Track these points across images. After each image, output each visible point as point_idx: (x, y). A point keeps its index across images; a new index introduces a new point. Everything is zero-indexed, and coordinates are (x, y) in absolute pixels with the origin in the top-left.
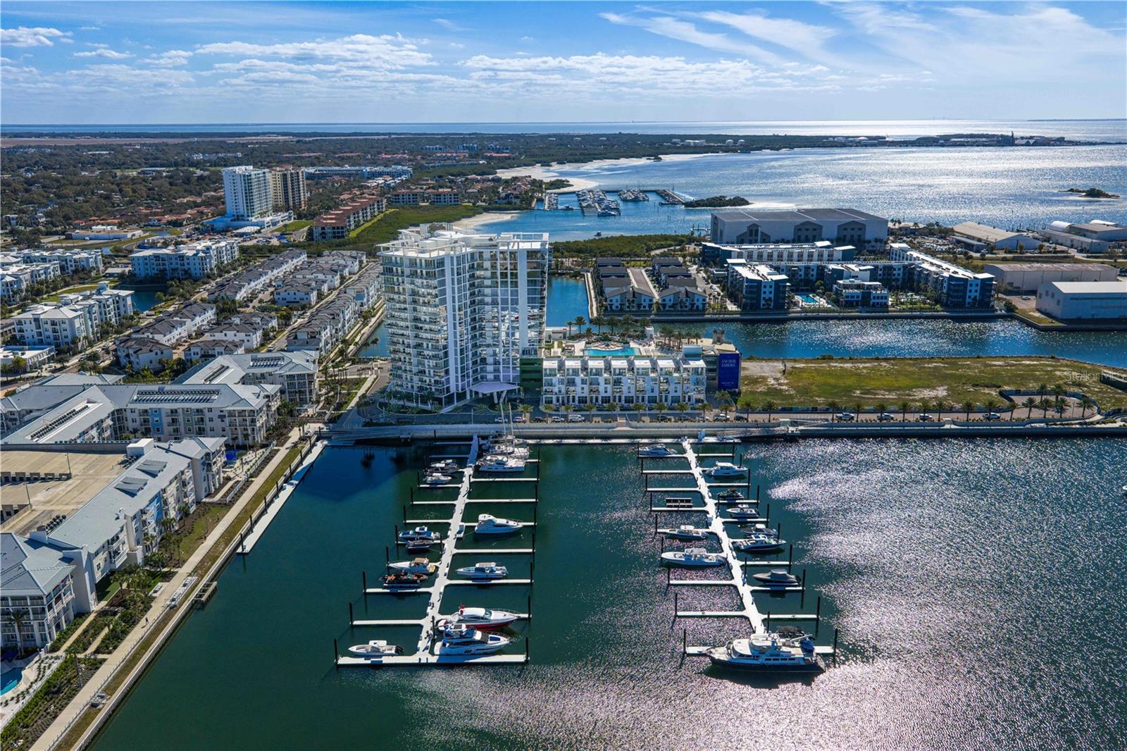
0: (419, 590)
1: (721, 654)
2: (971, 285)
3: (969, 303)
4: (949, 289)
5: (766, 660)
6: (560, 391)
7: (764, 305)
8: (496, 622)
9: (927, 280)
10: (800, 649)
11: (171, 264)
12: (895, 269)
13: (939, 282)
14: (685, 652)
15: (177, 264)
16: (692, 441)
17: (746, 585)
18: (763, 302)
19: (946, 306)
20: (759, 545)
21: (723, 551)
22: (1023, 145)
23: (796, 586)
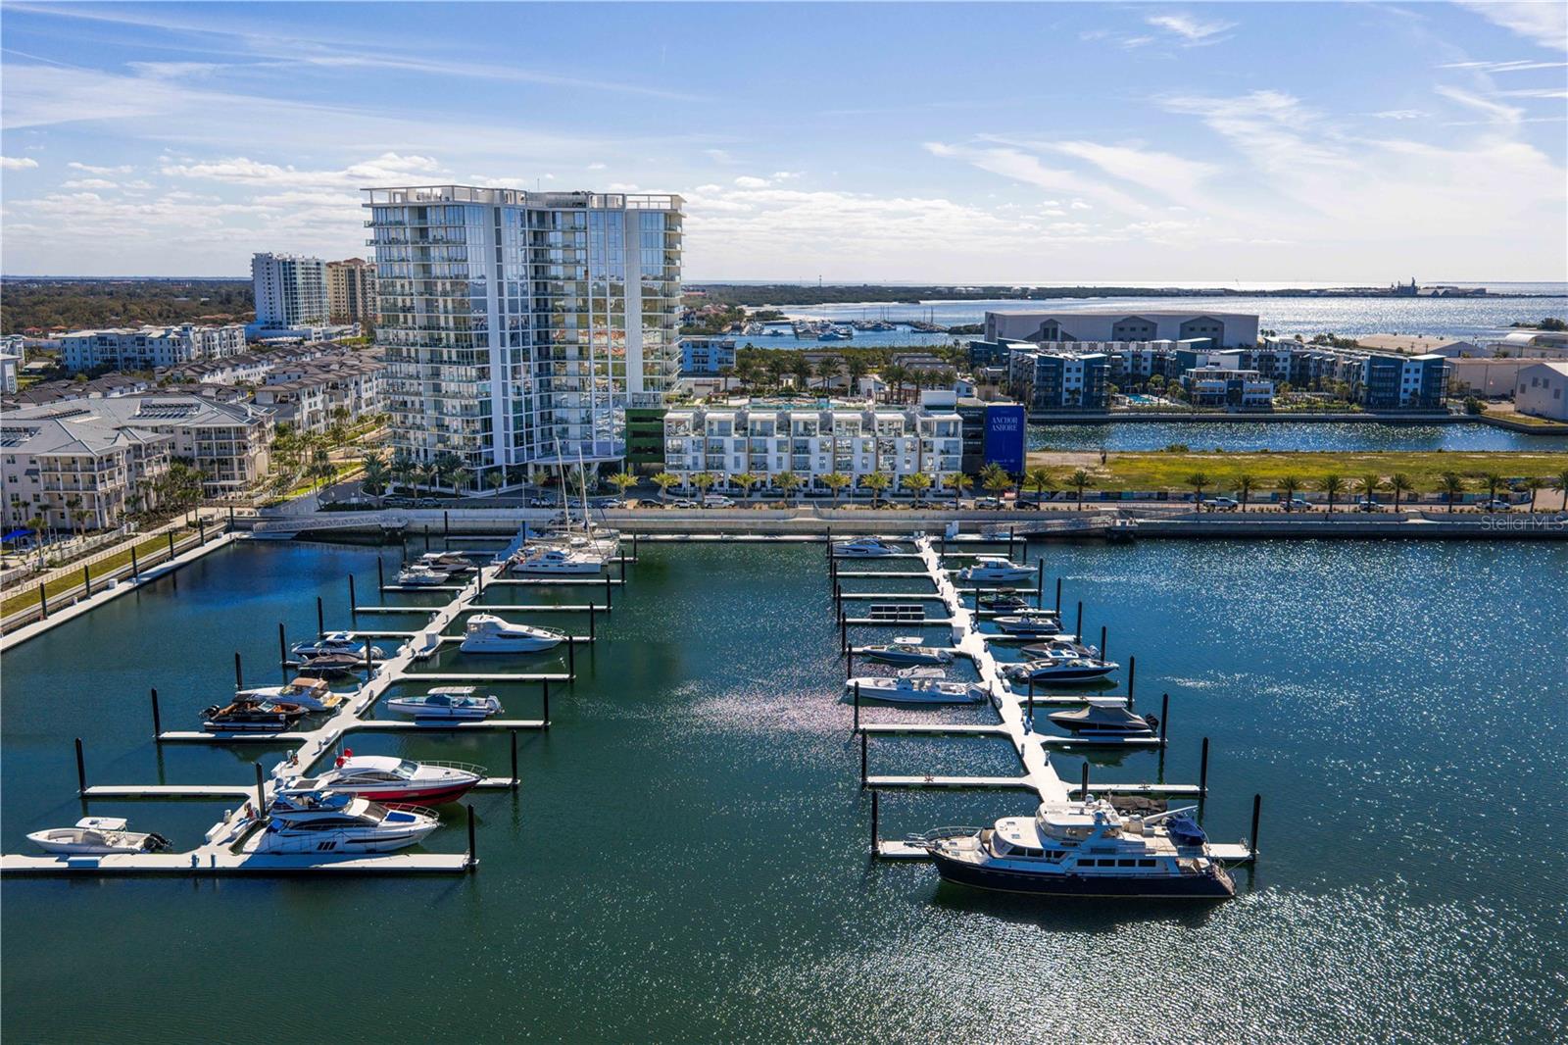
0: (280, 736)
1: (966, 850)
2: (1408, 371)
3: (1404, 401)
4: (1371, 378)
5: (1081, 863)
6: (696, 464)
7: (1067, 400)
8: (421, 786)
9: (1331, 372)
10: (1167, 841)
11: (125, 350)
12: (1278, 360)
13: (1353, 371)
14: (875, 854)
15: (134, 351)
16: (932, 538)
17: (1031, 733)
18: (1065, 395)
19: (1367, 405)
20: (1060, 668)
21: (982, 680)
22: (1428, 296)
23: (1148, 735)
